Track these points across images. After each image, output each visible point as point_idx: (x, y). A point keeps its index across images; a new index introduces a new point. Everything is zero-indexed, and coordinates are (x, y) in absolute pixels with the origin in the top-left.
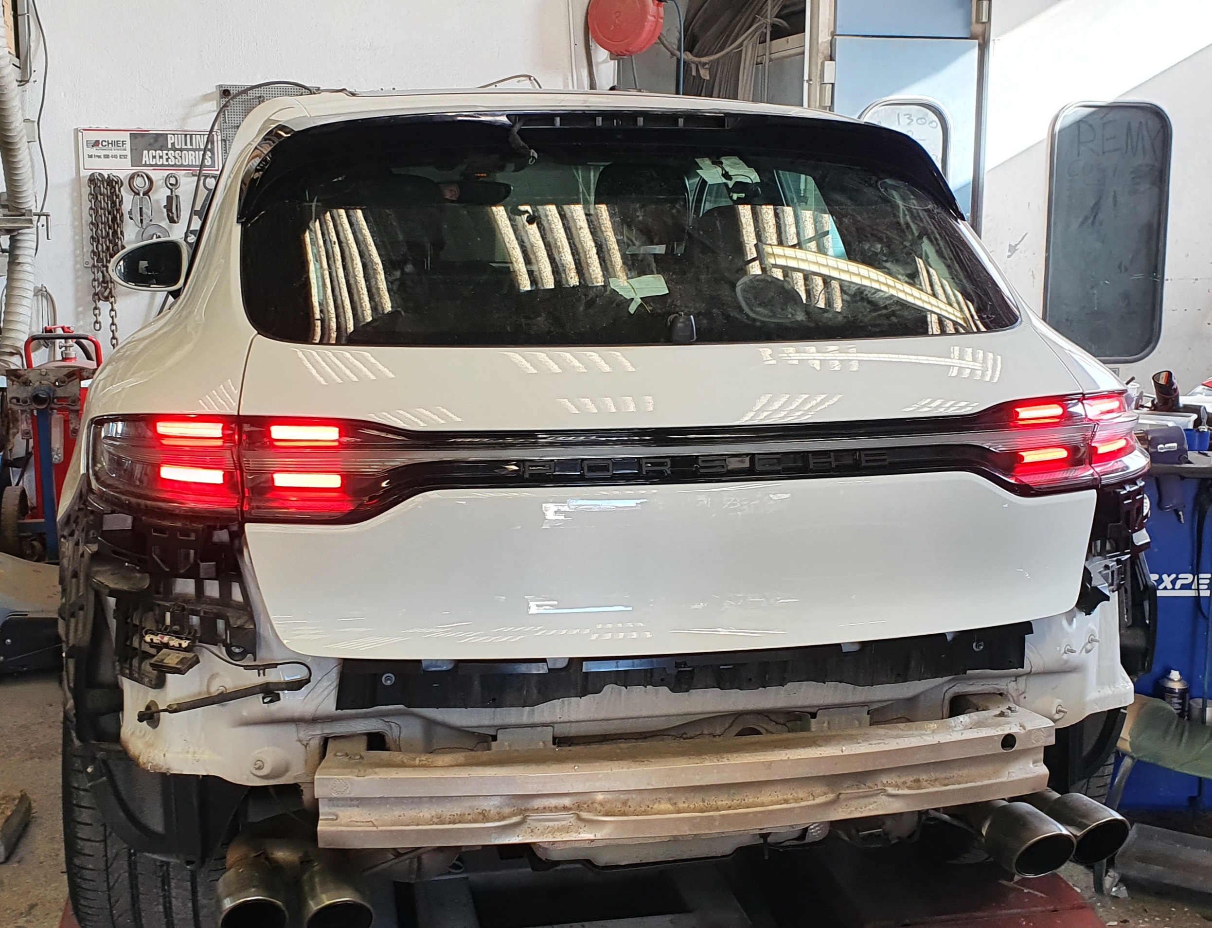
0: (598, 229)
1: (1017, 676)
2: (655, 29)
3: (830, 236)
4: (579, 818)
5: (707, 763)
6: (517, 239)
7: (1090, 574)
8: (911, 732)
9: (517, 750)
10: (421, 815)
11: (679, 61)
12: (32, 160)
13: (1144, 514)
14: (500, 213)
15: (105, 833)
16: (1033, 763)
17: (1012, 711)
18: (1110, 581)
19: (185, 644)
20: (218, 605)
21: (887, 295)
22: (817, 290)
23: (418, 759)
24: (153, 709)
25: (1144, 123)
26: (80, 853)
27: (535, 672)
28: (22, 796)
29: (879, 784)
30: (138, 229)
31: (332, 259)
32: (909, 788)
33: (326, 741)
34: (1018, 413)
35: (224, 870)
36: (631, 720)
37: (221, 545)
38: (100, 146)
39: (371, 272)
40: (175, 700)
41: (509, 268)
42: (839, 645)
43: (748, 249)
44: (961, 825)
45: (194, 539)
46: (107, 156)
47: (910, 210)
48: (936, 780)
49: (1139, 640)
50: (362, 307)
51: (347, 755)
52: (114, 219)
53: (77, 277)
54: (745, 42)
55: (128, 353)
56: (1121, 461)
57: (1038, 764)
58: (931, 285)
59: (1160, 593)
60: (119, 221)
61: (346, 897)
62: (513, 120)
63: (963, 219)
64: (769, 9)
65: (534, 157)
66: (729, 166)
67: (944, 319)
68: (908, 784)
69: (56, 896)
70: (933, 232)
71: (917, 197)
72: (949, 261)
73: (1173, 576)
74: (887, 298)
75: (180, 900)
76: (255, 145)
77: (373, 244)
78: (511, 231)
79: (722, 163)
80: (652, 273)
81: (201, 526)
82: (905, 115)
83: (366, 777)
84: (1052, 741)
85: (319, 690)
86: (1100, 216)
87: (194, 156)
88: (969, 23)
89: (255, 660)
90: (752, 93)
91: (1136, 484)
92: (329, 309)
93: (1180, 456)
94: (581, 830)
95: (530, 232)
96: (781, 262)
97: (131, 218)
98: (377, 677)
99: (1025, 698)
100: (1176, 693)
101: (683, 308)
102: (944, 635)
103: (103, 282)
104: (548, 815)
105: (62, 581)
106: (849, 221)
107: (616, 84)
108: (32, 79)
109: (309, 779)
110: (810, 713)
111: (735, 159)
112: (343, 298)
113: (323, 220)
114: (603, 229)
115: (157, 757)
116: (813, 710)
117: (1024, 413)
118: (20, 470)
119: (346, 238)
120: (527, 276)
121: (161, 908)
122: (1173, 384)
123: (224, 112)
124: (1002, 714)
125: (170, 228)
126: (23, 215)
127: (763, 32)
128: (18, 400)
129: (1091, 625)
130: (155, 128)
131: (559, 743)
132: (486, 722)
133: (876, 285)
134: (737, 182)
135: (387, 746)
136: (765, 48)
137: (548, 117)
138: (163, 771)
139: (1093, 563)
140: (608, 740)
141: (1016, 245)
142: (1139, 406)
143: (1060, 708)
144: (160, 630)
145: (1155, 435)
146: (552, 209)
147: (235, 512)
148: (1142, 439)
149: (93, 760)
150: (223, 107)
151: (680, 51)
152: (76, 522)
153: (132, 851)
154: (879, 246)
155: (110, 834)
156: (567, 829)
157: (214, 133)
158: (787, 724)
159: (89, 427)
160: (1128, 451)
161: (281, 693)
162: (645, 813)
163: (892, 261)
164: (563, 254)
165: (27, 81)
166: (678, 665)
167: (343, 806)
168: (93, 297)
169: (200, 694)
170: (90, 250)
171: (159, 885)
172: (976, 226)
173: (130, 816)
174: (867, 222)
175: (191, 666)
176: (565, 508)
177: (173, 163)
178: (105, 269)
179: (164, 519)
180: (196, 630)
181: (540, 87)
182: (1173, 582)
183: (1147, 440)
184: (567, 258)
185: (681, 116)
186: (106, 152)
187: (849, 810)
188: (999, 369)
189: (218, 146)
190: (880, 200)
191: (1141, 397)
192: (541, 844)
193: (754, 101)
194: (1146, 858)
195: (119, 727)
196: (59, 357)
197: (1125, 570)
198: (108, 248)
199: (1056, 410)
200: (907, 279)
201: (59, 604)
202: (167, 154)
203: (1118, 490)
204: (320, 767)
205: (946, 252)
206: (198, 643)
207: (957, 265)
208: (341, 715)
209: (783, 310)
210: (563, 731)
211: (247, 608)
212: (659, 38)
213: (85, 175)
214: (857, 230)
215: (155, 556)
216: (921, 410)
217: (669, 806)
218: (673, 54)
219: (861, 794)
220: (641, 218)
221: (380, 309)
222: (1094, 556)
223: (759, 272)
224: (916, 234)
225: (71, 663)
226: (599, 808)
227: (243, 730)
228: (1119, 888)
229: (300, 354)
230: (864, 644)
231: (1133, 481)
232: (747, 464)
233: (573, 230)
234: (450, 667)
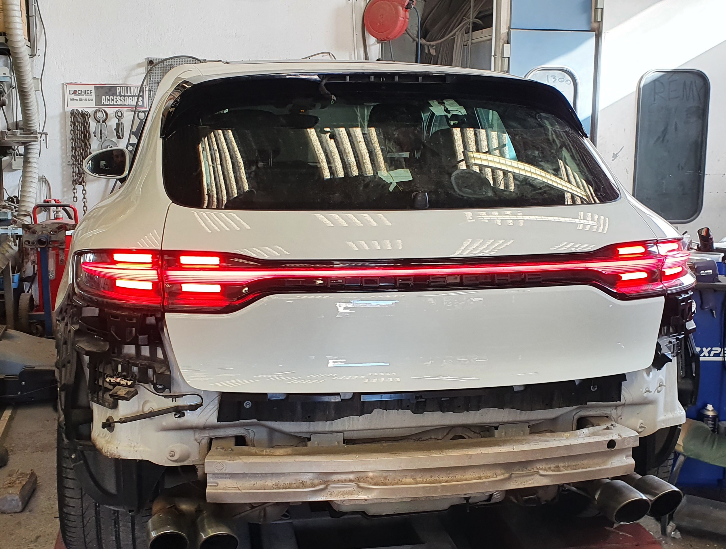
0: (370, 143)
1: (616, 407)
2: (404, 24)
3: (507, 147)
4: (359, 487)
5: (434, 455)
6: (322, 148)
7: (661, 346)
8: (554, 438)
9: (323, 447)
10: (267, 483)
11: (417, 44)
12: (37, 102)
13: (693, 311)
14: (312, 132)
15: (82, 494)
16: (626, 457)
17: (614, 427)
18: (672, 350)
19: (129, 383)
20: (149, 360)
21: (541, 182)
22: (499, 179)
23: (265, 451)
24: (111, 421)
25: (693, 82)
26: (67, 506)
27: (333, 401)
28: (32, 473)
29: (535, 469)
30: (99, 142)
31: (215, 160)
32: (553, 471)
33: (211, 440)
34: (618, 251)
35: (151, 515)
36: (389, 430)
37: (150, 326)
38: (77, 93)
39: (237, 168)
40: (124, 416)
41: (317, 166)
42: (512, 386)
43: (458, 154)
44: (583, 494)
45: (135, 322)
46: (81, 100)
47: (555, 131)
48: (568, 466)
49: (689, 386)
50: (231, 188)
51: (223, 448)
52: (85, 136)
53: (64, 171)
54: (457, 33)
55: (95, 215)
56: (679, 280)
57: (629, 458)
58: (567, 176)
59: (701, 359)
60: (88, 138)
61: (222, 531)
62: (322, 77)
63: (586, 137)
64: (472, 12)
65: (334, 100)
66: (449, 105)
67: (574, 195)
68: (552, 469)
69: (52, 532)
70: (569, 145)
71: (559, 124)
72: (578, 162)
73: (709, 349)
74: (541, 183)
75: (124, 533)
76: (170, 93)
77: (238, 151)
78: (319, 143)
79: (444, 103)
80: (403, 168)
81: (139, 314)
82: (552, 76)
83: (235, 461)
84: (637, 444)
85: (207, 410)
86: (667, 137)
87: (132, 99)
88: (589, 22)
89: (170, 393)
90: (461, 63)
91: (688, 294)
92: (213, 189)
93: (714, 278)
94: (360, 493)
95: (330, 144)
96: (478, 162)
97: (95, 136)
98: (241, 404)
99: (621, 419)
100: (710, 418)
101: (421, 189)
102: (574, 381)
103: (79, 173)
104: (340, 485)
105: (57, 347)
106: (519, 138)
107: (380, 57)
108: (37, 54)
109: (201, 462)
110: (494, 427)
111: (452, 101)
112: (221, 183)
113: (209, 137)
114: (373, 142)
115: (113, 449)
116: (496, 425)
117: (622, 251)
118: (30, 283)
119: (223, 148)
120: (328, 170)
121: (114, 538)
122: (710, 235)
123: (150, 74)
124: (608, 428)
125: (118, 142)
126: (32, 134)
127: (467, 27)
128: (29, 242)
129: (661, 377)
130: (110, 83)
131: (347, 442)
132: (304, 430)
133: (534, 176)
134: (453, 114)
135: (247, 444)
136: (469, 36)
137: (342, 76)
138: (116, 457)
139: (662, 339)
140: (376, 441)
141: (617, 154)
142: (689, 249)
143: (642, 425)
144: (115, 375)
145: (699, 265)
146: (342, 131)
147: (159, 306)
148: (692, 268)
149: (75, 451)
150: (149, 71)
151: (418, 38)
152: (66, 312)
153: (97, 505)
154: (537, 152)
155: (85, 494)
156: (351, 493)
157: (144, 86)
158: (481, 433)
159: (74, 257)
160: (683, 274)
161: (185, 412)
162: (397, 484)
163: (545, 162)
164: (349, 157)
165: (35, 55)
166: (417, 398)
167: (221, 478)
168: (73, 182)
169: (138, 412)
170: (71, 154)
171: (113, 524)
172: (593, 140)
173: (97, 484)
174: (530, 139)
175: (133, 396)
176: (351, 305)
177: (120, 104)
178: (79, 166)
179: (118, 310)
180: (136, 375)
181: (335, 59)
182: (709, 352)
183: (695, 268)
184: (352, 159)
185: (420, 76)
186: (81, 97)
187: (517, 484)
188: (607, 225)
189: (146, 94)
190: (537, 126)
191: (691, 243)
192: (335, 501)
193: (462, 66)
194: (692, 515)
195: (90, 432)
196: (52, 217)
197: (681, 344)
198: (81, 153)
199: (640, 249)
200: (553, 172)
201: (55, 360)
202: (116, 98)
203: (677, 297)
204: (208, 455)
205: (577, 156)
206: (137, 383)
207: (583, 164)
208: (220, 425)
209: (480, 189)
210: (348, 435)
211: (166, 362)
212: (406, 30)
213: (68, 110)
214: (524, 143)
215: (113, 332)
216: (561, 249)
217: (411, 480)
218: (414, 40)
219: (525, 474)
220: (396, 135)
221: (242, 189)
222: (663, 336)
223: (465, 168)
224: (559, 145)
225: (63, 394)
226: (370, 480)
227: (164, 433)
228: (676, 533)
229: (196, 214)
230: (527, 386)
231: (686, 292)
232: (458, 280)
233: (355, 143)
234: (283, 397)
